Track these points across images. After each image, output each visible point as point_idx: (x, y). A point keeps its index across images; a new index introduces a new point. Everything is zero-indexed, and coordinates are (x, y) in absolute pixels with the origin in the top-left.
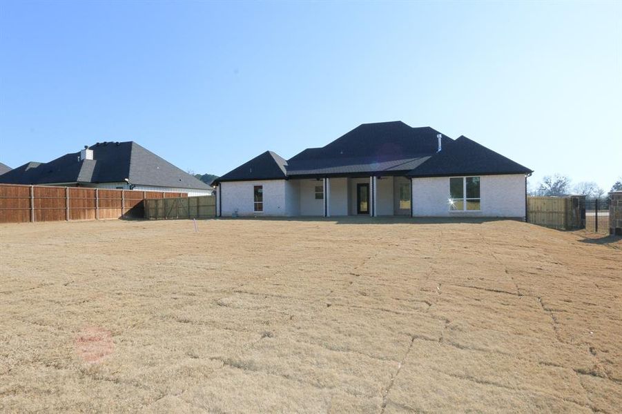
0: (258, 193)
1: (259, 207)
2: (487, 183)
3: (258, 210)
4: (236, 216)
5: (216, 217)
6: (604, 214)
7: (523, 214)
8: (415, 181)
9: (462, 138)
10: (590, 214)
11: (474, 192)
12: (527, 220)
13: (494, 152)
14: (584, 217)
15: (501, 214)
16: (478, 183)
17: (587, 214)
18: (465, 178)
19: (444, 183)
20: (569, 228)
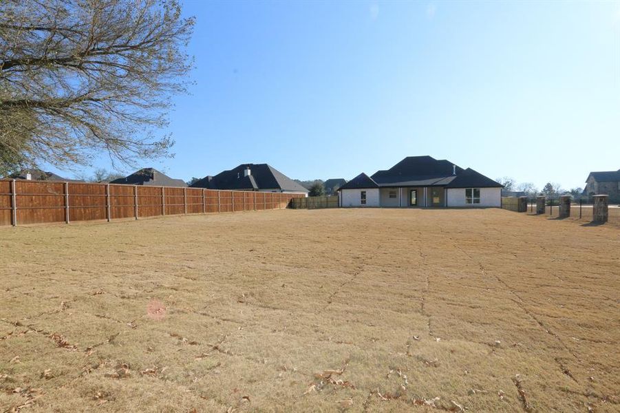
0: (363, 195)
1: (363, 202)
2: (484, 192)
3: (363, 203)
4: (351, 207)
5: (339, 207)
6: (535, 206)
7: (500, 206)
8: (449, 190)
9: (469, 169)
10: (529, 206)
11: (477, 194)
12: (501, 208)
13: (486, 178)
14: (526, 207)
15: (489, 206)
16: (479, 192)
17: (528, 206)
18: (473, 189)
19: (463, 191)
20: (519, 211)
